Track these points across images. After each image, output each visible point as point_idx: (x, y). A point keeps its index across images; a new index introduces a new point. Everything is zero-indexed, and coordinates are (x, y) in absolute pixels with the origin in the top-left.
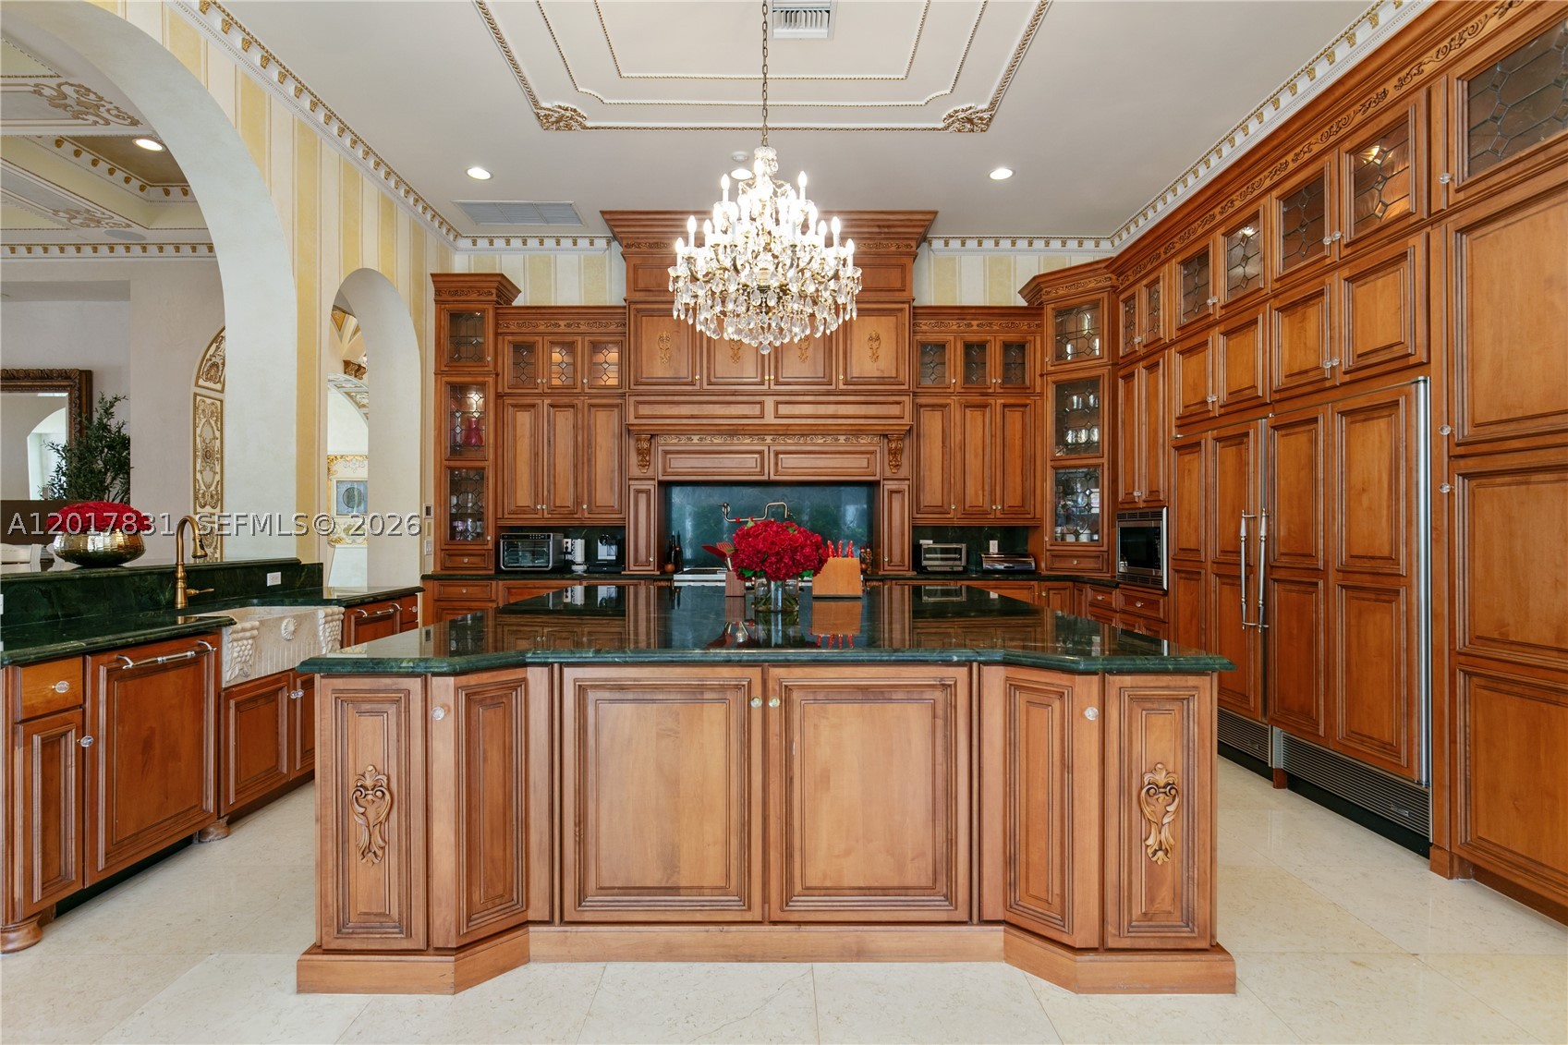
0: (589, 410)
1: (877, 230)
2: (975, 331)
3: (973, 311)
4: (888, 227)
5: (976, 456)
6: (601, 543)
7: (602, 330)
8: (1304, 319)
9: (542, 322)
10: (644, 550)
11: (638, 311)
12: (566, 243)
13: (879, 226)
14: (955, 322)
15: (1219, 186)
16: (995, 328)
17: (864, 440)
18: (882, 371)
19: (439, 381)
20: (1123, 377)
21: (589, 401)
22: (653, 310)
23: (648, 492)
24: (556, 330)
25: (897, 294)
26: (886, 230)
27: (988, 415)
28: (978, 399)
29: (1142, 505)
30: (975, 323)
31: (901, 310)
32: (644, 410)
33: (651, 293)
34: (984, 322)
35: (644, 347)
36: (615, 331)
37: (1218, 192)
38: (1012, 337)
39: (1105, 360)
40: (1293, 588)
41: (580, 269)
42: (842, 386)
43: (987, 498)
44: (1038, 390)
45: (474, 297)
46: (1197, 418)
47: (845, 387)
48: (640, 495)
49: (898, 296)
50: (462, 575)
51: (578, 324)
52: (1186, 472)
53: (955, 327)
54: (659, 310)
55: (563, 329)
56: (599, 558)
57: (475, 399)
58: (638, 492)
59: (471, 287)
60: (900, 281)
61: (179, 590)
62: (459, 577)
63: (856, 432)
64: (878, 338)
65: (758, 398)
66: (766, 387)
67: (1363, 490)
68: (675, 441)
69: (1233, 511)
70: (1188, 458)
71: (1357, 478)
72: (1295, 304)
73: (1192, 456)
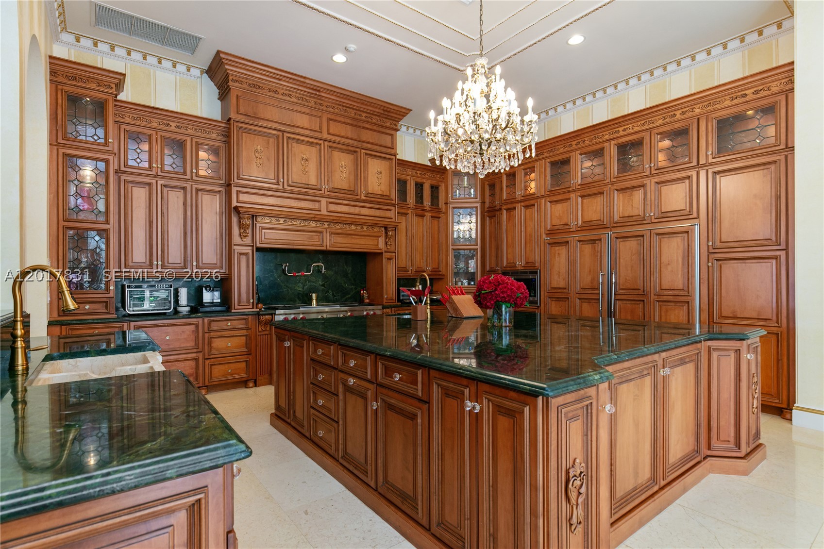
0: (197, 193)
1: (382, 112)
2: (419, 177)
3: (419, 166)
4: (388, 112)
5: (420, 242)
6: (207, 290)
7: (206, 135)
8: (631, 195)
9: (156, 120)
10: (245, 295)
11: (241, 128)
12: (167, 64)
13: (384, 110)
14: (410, 170)
15: (579, 133)
16: (427, 176)
17: (376, 229)
18: (383, 191)
19: (55, 152)
20: (507, 210)
21: (197, 186)
22: (251, 130)
23: (247, 254)
24: (167, 128)
25: (390, 150)
26: (387, 113)
27: (425, 221)
28: (420, 212)
29: (520, 268)
30: (419, 172)
31: (391, 159)
32: (243, 197)
33: (249, 118)
34: (423, 173)
35: (245, 154)
36: (215, 138)
37: (578, 135)
38: (434, 183)
39: (478, 200)
40: (627, 302)
41: (176, 86)
42: (363, 198)
43: (425, 263)
44: (443, 211)
45: (93, 86)
46: (562, 231)
47: (365, 198)
48: (241, 256)
49: (390, 151)
50: (93, 319)
51: (187, 127)
52: (556, 255)
53: (410, 173)
54: (255, 130)
55: (173, 128)
56: (204, 301)
57: (88, 172)
58: (241, 254)
59: (91, 78)
60: (391, 143)
61: (20, 350)
62: (90, 321)
63: (372, 225)
64: (381, 173)
65: (317, 199)
66: (323, 192)
67: (668, 264)
68: (268, 221)
69: (590, 271)
70: (557, 248)
71: (665, 259)
72: (626, 189)
73: (560, 248)
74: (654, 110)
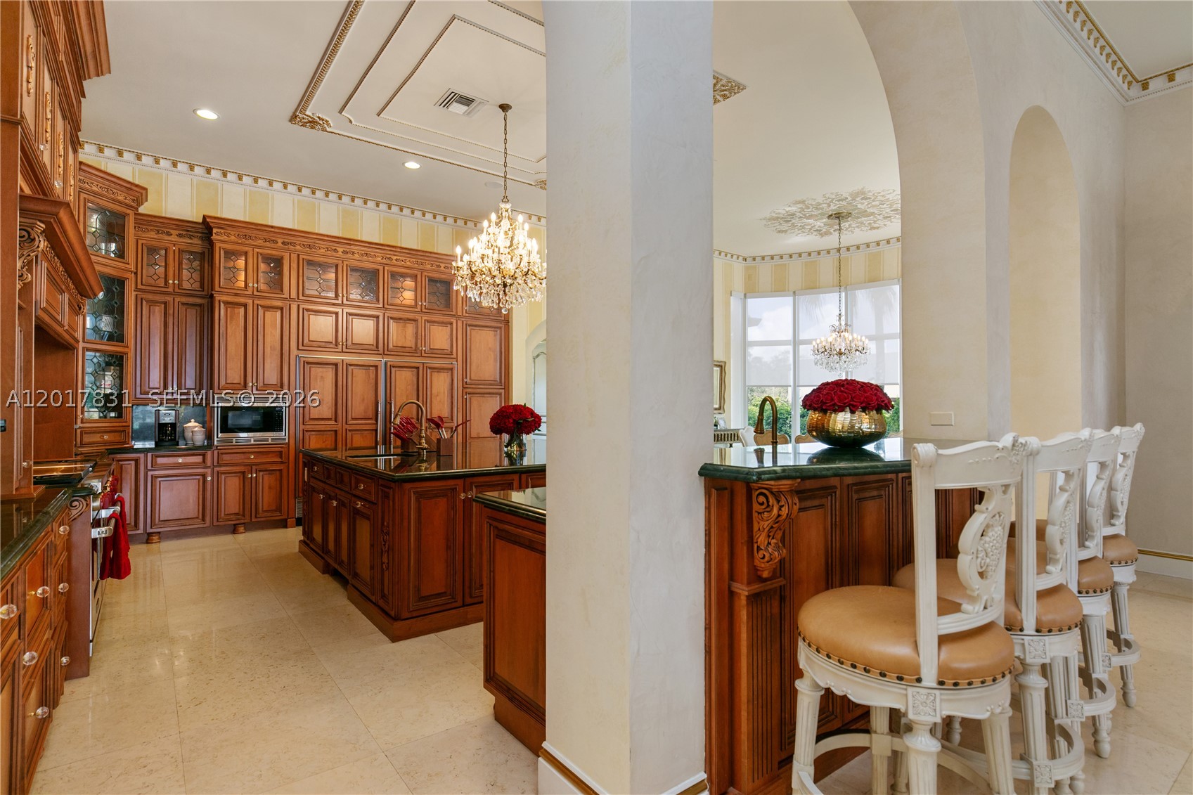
20: (226, 303)
46: (325, 350)
69: (363, 400)
70: (321, 369)
71: (434, 391)
72: (400, 319)
73: (324, 370)
74: (427, 254)
